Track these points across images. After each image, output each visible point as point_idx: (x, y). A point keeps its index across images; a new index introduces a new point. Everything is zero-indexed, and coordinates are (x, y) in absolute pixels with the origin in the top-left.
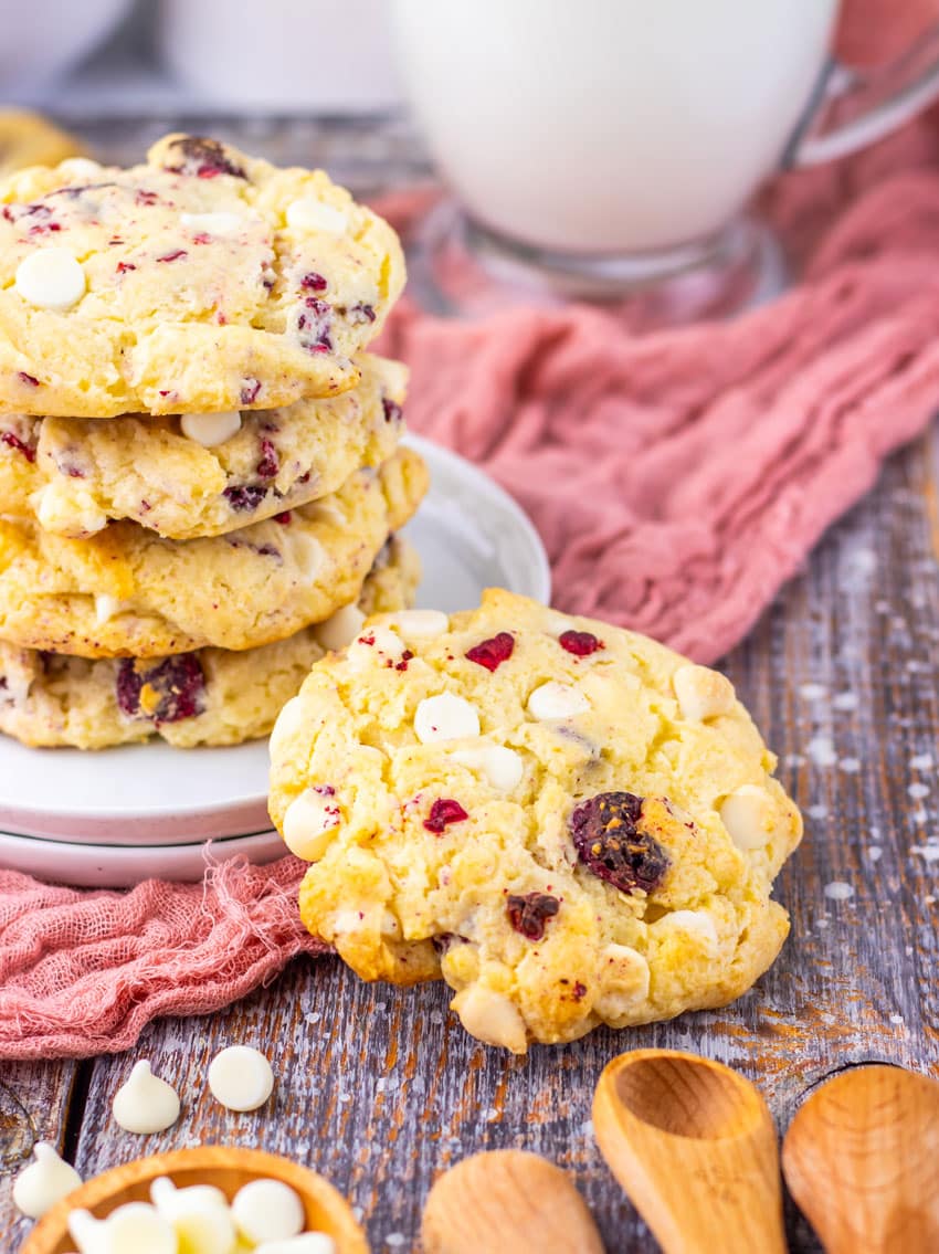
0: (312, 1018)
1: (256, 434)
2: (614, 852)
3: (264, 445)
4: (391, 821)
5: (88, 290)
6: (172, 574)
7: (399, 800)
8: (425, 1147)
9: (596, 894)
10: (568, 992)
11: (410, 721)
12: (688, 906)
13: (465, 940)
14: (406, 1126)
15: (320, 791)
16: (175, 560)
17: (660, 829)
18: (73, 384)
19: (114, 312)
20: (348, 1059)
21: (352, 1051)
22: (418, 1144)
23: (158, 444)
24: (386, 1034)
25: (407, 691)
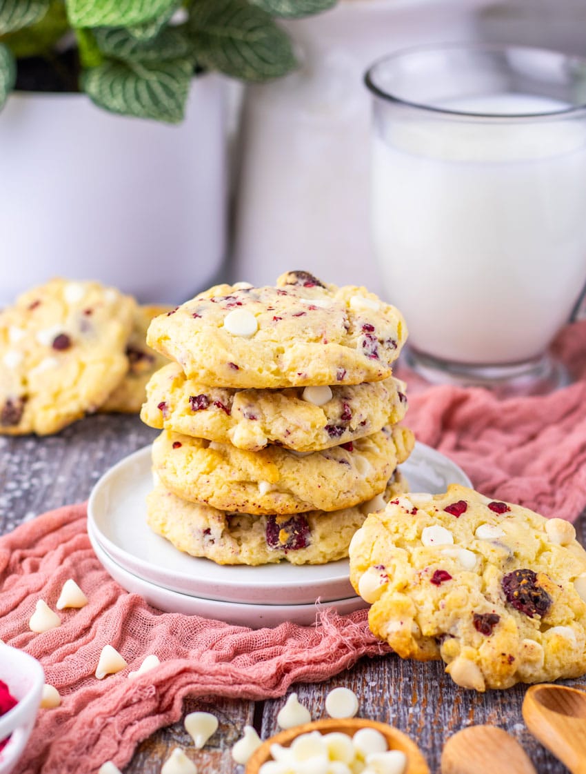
0: (372, 684)
1: (340, 401)
2: (525, 594)
3: (345, 405)
4: (414, 579)
5: (259, 329)
6: (298, 471)
7: (417, 570)
8: (436, 735)
9: (516, 617)
10: (505, 659)
11: (419, 538)
12: (560, 624)
13: (453, 636)
14: (426, 727)
15: (377, 568)
16: (299, 464)
17: (546, 586)
18: (255, 369)
19: (273, 338)
20: (393, 700)
21: (394, 697)
22: (433, 733)
23: (293, 404)
24: (411, 690)
25: (417, 523)
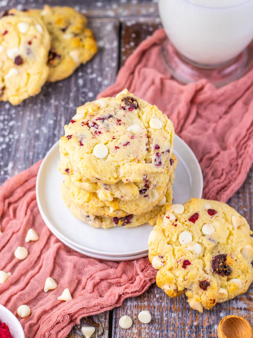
0: (157, 296)
2: (221, 271)
3: (147, 181)
4: (175, 265)
5: (109, 153)
7: (176, 260)
8: (183, 332)
9: (217, 278)
10: (212, 302)
11: (178, 239)
12: (234, 278)
13: (190, 290)
14: (178, 327)
15: (160, 257)
17: (230, 263)
19: (115, 160)
20: (165, 308)
21: (166, 305)
22: (181, 332)
25: (177, 232)
